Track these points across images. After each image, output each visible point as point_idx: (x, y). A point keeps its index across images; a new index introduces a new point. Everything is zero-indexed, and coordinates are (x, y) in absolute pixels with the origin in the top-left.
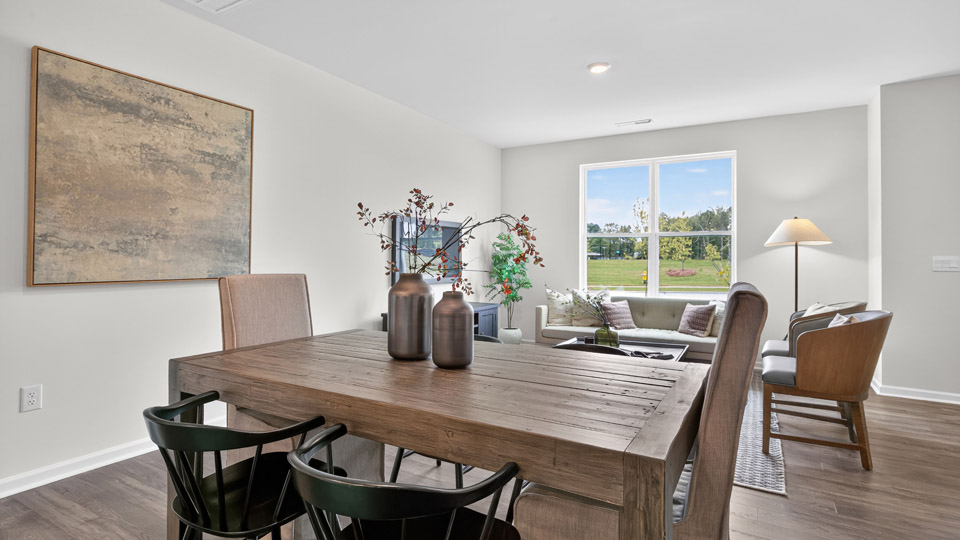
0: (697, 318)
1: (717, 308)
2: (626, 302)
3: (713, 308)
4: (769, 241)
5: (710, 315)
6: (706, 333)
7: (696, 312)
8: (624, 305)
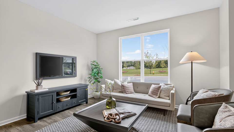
0: (154, 90)
1: (162, 87)
2: (132, 83)
3: (160, 87)
4: (181, 61)
5: (159, 89)
6: (158, 96)
7: (154, 88)
8: (131, 84)
